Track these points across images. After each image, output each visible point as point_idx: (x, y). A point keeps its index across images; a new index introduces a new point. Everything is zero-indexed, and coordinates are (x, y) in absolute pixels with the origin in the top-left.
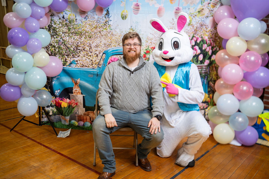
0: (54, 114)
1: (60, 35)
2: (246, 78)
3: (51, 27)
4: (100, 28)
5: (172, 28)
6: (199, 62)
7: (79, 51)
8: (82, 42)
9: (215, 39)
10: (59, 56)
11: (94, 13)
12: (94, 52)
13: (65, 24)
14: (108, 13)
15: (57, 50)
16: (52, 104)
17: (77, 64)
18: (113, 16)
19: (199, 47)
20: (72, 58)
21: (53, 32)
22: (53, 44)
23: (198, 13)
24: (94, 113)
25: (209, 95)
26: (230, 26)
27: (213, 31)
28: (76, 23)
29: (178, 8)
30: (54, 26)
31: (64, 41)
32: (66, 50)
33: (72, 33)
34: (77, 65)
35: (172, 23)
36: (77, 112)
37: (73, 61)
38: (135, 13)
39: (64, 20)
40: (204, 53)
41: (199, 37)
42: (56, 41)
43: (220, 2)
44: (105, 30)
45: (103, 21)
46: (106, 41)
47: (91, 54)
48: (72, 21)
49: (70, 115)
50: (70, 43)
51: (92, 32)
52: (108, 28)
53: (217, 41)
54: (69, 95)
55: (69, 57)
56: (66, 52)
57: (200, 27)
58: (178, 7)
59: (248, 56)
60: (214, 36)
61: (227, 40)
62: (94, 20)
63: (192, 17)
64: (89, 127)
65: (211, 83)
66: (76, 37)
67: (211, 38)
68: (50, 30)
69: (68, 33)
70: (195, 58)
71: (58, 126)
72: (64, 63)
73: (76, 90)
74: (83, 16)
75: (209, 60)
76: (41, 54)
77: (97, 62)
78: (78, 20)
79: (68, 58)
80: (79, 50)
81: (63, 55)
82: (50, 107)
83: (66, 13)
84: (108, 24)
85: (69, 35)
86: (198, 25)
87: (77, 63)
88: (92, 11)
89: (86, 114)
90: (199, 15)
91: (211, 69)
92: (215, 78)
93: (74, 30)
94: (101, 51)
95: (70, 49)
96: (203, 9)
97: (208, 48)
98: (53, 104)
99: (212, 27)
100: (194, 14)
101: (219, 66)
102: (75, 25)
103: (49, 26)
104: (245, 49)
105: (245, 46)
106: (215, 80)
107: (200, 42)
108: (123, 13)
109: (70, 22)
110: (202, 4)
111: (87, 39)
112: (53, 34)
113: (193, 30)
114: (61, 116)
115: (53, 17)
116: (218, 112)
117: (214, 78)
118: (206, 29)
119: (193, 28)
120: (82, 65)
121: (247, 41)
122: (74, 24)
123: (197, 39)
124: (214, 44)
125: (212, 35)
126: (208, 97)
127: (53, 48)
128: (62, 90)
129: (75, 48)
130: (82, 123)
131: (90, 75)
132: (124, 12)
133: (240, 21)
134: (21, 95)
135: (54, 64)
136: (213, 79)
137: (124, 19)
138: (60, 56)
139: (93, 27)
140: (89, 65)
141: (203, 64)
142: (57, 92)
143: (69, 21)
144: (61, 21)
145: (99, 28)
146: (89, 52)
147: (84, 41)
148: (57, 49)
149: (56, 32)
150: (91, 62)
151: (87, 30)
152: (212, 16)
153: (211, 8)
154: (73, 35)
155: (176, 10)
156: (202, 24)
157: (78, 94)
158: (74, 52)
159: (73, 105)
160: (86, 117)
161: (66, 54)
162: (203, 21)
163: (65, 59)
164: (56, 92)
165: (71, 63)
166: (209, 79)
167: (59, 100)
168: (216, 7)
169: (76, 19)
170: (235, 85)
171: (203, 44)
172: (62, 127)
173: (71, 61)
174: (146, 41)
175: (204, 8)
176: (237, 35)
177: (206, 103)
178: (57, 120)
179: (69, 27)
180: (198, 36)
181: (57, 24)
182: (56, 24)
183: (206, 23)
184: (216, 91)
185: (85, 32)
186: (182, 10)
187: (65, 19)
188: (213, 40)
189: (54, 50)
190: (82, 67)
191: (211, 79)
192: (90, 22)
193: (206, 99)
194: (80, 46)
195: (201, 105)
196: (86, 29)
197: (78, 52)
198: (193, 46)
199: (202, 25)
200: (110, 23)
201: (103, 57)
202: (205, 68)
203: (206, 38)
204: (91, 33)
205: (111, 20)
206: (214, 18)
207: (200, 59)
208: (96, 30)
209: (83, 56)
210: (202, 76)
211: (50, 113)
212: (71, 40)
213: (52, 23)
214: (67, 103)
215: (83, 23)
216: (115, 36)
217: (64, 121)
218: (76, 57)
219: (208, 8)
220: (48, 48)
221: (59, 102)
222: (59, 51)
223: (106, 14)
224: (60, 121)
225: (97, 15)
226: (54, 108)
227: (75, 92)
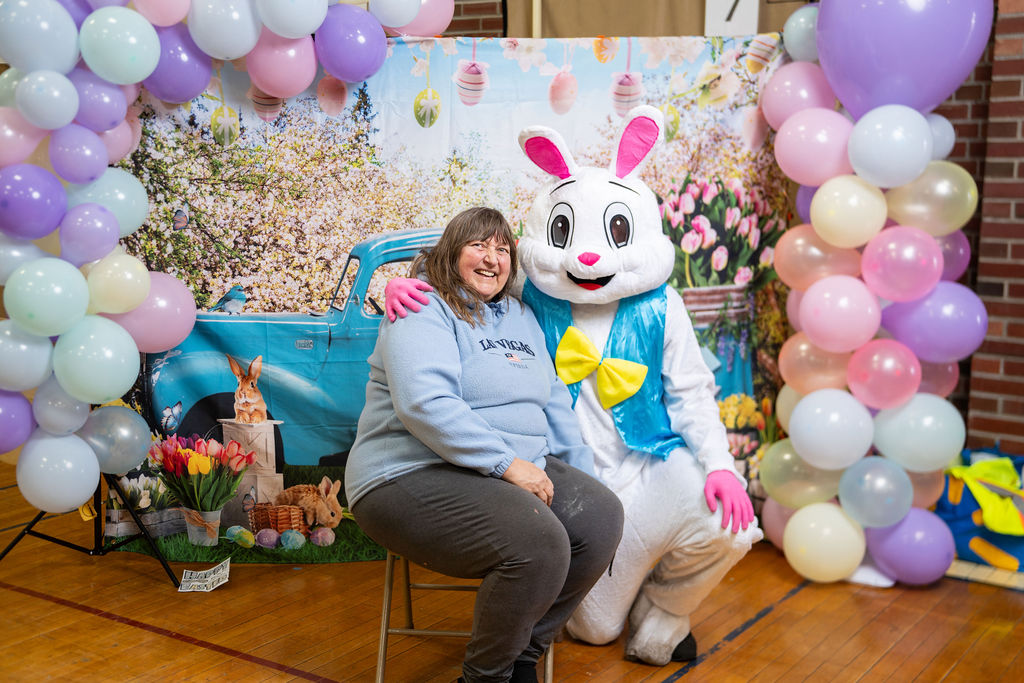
0: (158, 505)
1: (181, 191)
2: (890, 325)
3: (142, 161)
4: (335, 160)
5: (607, 151)
6: (714, 276)
7: (255, 248)
8: (267, 215)
9: (769, 189)
10: (179, 273)
11: (312, 102)
12: (314, 250)
13: (197, 147)
14: (366, 103)
15: (170, 249)
16: (150, 466)
17: (249, 299)
18: (382, 112)
19: (711, 222)
20: (229, 279)
21: (151, 181)
22: (154, 227)
23: (700, 93)
24: (318, 493)
25: (758, 401)
26: (822, 137)
27: (761, 158)
28: (241, 143)
29: (627, 77)
30: (157, 155)
31: (196, 212)
32: (206, 246)
33: (226, 182)
34: (250, 303)
35: (607, 135)
36: (252, 493)
37: (234, 287)
38: (467, 100)
39: (196, 132)
40: (732, 242)
41: (711, 182)
42: (166, 213)
43: (780, 50)
44: (353, 168)
45: (345, 135)
46: (361, 208)
47: (303, 260)
48: (227, 135)
49: (222, 506)
50: (220, 221)
51: (304, 177)
52: (364, 159)
53: (778, 196)
54: (218, 423)
55: (216, 274)
56: (205, 257)
57: (712, 145)
58: (628, 73)
59: (892, 246)
60: (764, 178)
61: (815, 189)
62: (313, 128)
63: (680, 108)
64: (300, 550)
65: (765, 356)
66: (246, 197)
67: (754, 184)
68: (141, 172)
69: (212, 182)
70: (700, 261)
71: (172, 552)
72: (199, 298)
73: (247, 404)
74: (268, 116)
75: (753, 267)
76: (116, 265)
77: (327, 289)
78: (250, 130)
79: (214, 277)
80: (256, 244)
81: (194, 267)
82: (142, 475)
83: (200, 107)
84: (368, 144)
85: (216, 190)
86: (705, 138)
87: (248, 296)
88: (302, 97)
89: (286, 498)
90: (705, 102)
91: (761, 303)
92: (778, 334)
93: (233, 171)
94: (341, 246)
95: (220, 243)
96: (719, 78)
97: (745, 222)
98: (154, 464)
99: (754, 145)
100: (686, 98)
101: (788, 288)
102: (240, 152)
103: (134, 157)
104: (882, 221)
105: (878, 210)
106: (777, 341)
107: (715, 201)
108: (423, 102)
109: (219, 140)
110: (714, 59)
111: (285, 203)
112: (151, 188)
113: (687, 158)
114: (188, 510)
115: (153, 121)
116: (798, 460)
117: (772, 333)
118: (735, 152)
119: (686, 148)
120: (271, 305)
121: (885, 191)
122: (233, 145)
123: (704, 190)
124: (768, 207)
125: (759, 172)
126: (757, 409)
127: (154, 242)
128: (189, 404)
129: (240, 240)
130: (270, 536)
131: (302, 341)
133: (856, 117)
134: (35, 427)
135: (162, 303)
136: (769, 339)
137: (427, 124)
138: (183, 271)
139: (309, 158)
140: (295, 301)
141: (728, 282)
142: (171, 415)
143: (216, 134)
144: (183, 137)
145: (331, 161)
146: (296, 254)
147: (275, 212)
148: (169, 245)
149: (166, 178)
150: (306, 290)
151: (287, 169)
152: (755, 102)
153: (750, 74)
154: (229, 189)
155: (621, 83)
156: (719, 132)
157: (256, 418)
158: (236, 253)
159: (233, 463)
160: (286, 510)
161: (206, 262)
162: (722, 121)
163: (200, 282)
164: (167, 413)
165: (226, 299)
166: (755, 340)
167: (180, 447)
168: (765, 69)
169: (242, 129)
170: (853, 352)
171: (727, 207)
172: (188, 556)
173: (227, 291)
174: (513, 206)
175: (722, 72)
176: (847, 169)
177: (750, 434)
178: (168, 530)
179: (215, 157)
180: (706, 180)
181: (166, 149)
182: (162, 147)
183: (732, 131)
184: (783, 383)
185: (276, 175)
186: (643, 82)
187: (200, 126)
188: (761, 192)
189: (156, 251)
190: (269, 311)
191: (764, 340)
192: (296, 139)
193: (749, 418)
194: (259, 232)
196: (282, 164)
197: (252, 252)
198: (689, 219)
199: (717, 139)
200: (373, 139)
201: (348, 270)
202: (738, 300)
203: (736, 184)
204: (300, 180)
205: (376, 130)
206: (760, 109)
207: (717, 266)
208: (320, 168)
209: (273, 269)
210: (730, 328)
211: (141, 498)
212: (224, 207)
213: (147, 145)
214: (212, 456)
215: (269, 142)
216: (392, 188)
217: (199, 530)
218: (245, 275)
219: (737, 74)
220: (134, 240)
221: (179, 453)
222: (175, 252)
223: (358, 108)
224: (183, 530)
225: (321, 111)
226: (159, 479)
227: (244, 409)
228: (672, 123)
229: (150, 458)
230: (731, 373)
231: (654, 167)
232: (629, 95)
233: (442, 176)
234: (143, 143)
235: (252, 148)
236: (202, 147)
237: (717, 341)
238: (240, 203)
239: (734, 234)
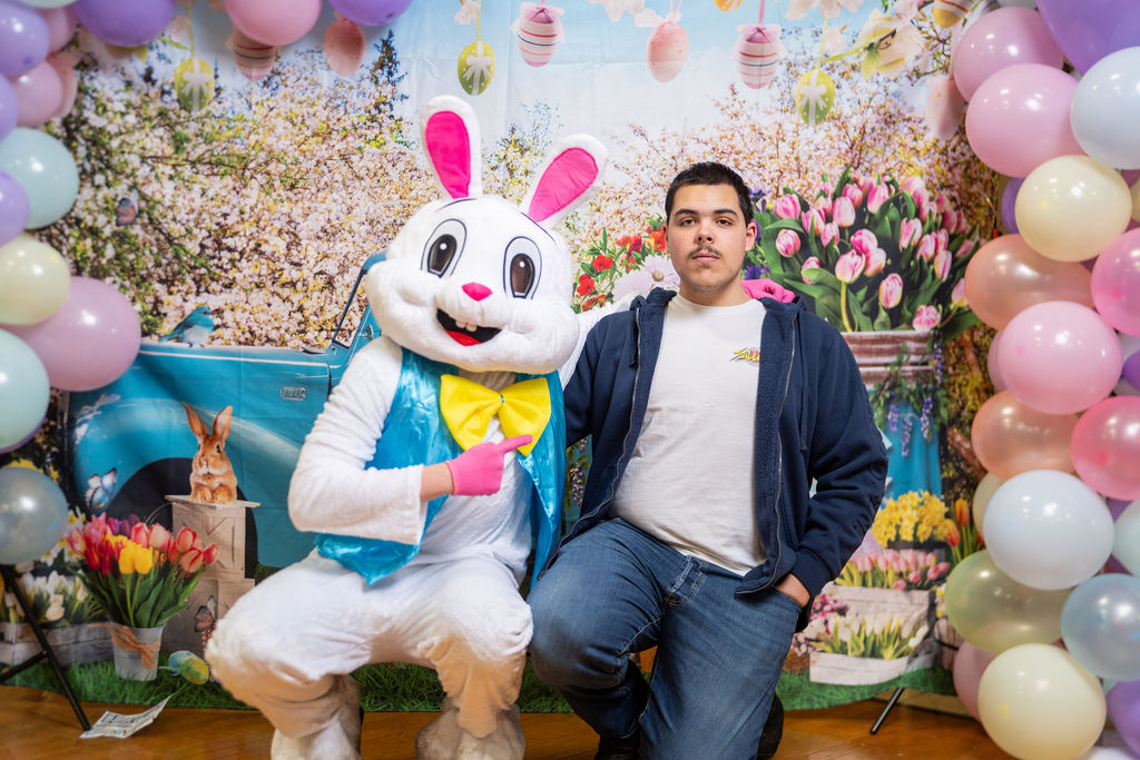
0: (74, 617)
1: (128, 171)
2: (1134, 377)
3: (77, 129)
4: (345, 137)
5: (729, 134)
6: (883, 315)
7: (229, 255)
8: (247, 210)
9: (966, 195)
10: (122, 286)
11: (317, 56)
12: (312, 262)
13: (154, 113)
14: (390, 59)
15: (110, 252)
16: (66, 559)
17: (217, 327)
18: (413, 74)
19: (878, 238)
20: (191, 297)
21: (88, 157)
22: (89, 220)
23: (866, 54)
25: (948, 503)
26: (1033, 104)
27: (954, 150)
28: (215, 108)
29: (759, 30)
30: (97, 121)
31: (148, 201)
32: (161, 250)
33: (193, 164)
34: (220, 331)
35: (729, 111)
36: (210, 605)
37: (198, 309)
38: (532, 58)
39: (153, 91)
40: (906, 264)
41: (879, 183)
42: (107, 202)
44: (371, 149)
45: (361, 102)
46: (380, 204)
47: (295, 275)
48: (196, 97)
49: (164, 621)
50: (182, 216)
51: (301, 159)
52: (387, 136)
53: (978, 206)
54: (167, 501)
55: (173, 289)
56: (158, 265)
57: (882, 129)
58: (760, 26)
59: (1137, 253)
60: (958, 179)
61: (1022, 179)
62: (317, 91)
63: (836, 76)
65: (959, 438)
66: (217, 186)
67: (943, 186)
68: (74, 144)
69: (173, 162)
70: (862, 293)
71: (90, 687)
72: (147, 322)
73: (209, 476)
74: (254, 73)
75: (940, 307)
76: (21, 253)
77: (329, 316)
78: (229, 91)
79: (171, 293)
80: (230, 250)
81: (143, 279)
82: (54, 573)
83: (161, 57)
84: (392, 117)
85: (178, 173)
86: (871, 118)
87: (217, 321)
88: (303, 48)
90: (871, 68)
91: (953, 360)
93: (203, 148)
94: (350, 257)
95: (181, 246)
97: (929, 240)
99: (944, 129)
100: (843, 62)
101: (992, 332)
102: (214, 121)
103: (66, 123)
104: (1123, 219)
107: (885, 209)
108: (470, 60)
109: (185, 103)
110: (886, 7)
111: (274, 195)
112: (88, 167)
113: (845, 147)
114: (116, 626)
115: (93, 74)
118: (915, 139)
119: (843, 133)
120: (248, 335)
121: (1126, 174)
122: (204, 112)
123: (869, 193)
124: (964, 220)
125: (950, 170)
126: (947, 516)
127: (89, 242)
128: (129, 472)
129: (208, 243)
131: (291, 389)
132: (475, 55)
135: (89, 319)
136: (965, 413)
137: (475, 91)
138: (127, 283)
139: (309, 133)
140: (282, 331)
141: (904, 326)
142: (100, 486)
143: (181, 95)
144: (135, 99)
145: (339, 137)
146: (287, 266)
147: (260, 206)
148: (110, 246)
149: (109, 152)
150: (298, 316)
151: (278, 147)
152: (945, 69)
153: (938, 28)
154: (197, 173)
155: (750, 40)
156: (892, 111)
157: (220, 497)
158: (202, 261)
159: (185, 561)
161: (160, 271)
162: (897, 95)
163: (150, 299)
164: (94, 483)
165: (185, 325)
166: (944, 413)
167: (109, 532)
168: (962, 21)
169: (218, 90)
170: (1081, 414)
171: (902, 218)
172: (113, 696)
173: (188, 313)
174: (594, 208)
175: (898, 26)
176: (1069, 144)
177: (936, 551)
178: (86, 655)
179: (178, 128)
180: (873, 180)
181: (110, 114)
182: (105, 110)
183: (912, 109)
184: (984, 473)
185: (263, 154)
186: (782, 38)
187: (158, 84)
188: (953, 199)
189: (90, 254)
190: (246, 344)
191: (959, 415)
192: (293, 106)
193: (935, 528)
194: (236, 234)
195: (907, 563)
196: (271, 140)
197: (225, 260)
198: (847, 234)
199: (889, 120)
200: (400, 109)
201: (359, 291)
202: (917, 352)
203: (916, 185)
204: (296, 162)
205: (404, 97)
206: (952, 79)
207: (887, 301)
208: (324, 146)
209: (253, 285)
210: (906, 393)
211: (49, 606)
212: (188, 197)
213: (84, 107)
214: (155, 549)
215: (253, 107)
216: (424, 177)
217: (131, 657)
218: (214, 292)
219: (920, 29)
220: (61, 238)
221: (107, 542)
222: (118, 257)
223: (381, 65)
224: (107, 657)
225: (329, 68)
226: (78, 579)
227: (205, 483)
228: (823, 97)
229: (68, 550)
230: (908, 458)
231: (797, 159)
232: (762, 56)
233: (494, 163)
234: (78, 104)
235: (231, 116)
236: (162, 114)
237: (887, 411)
238: (211, 193)
239: (913, 257)
